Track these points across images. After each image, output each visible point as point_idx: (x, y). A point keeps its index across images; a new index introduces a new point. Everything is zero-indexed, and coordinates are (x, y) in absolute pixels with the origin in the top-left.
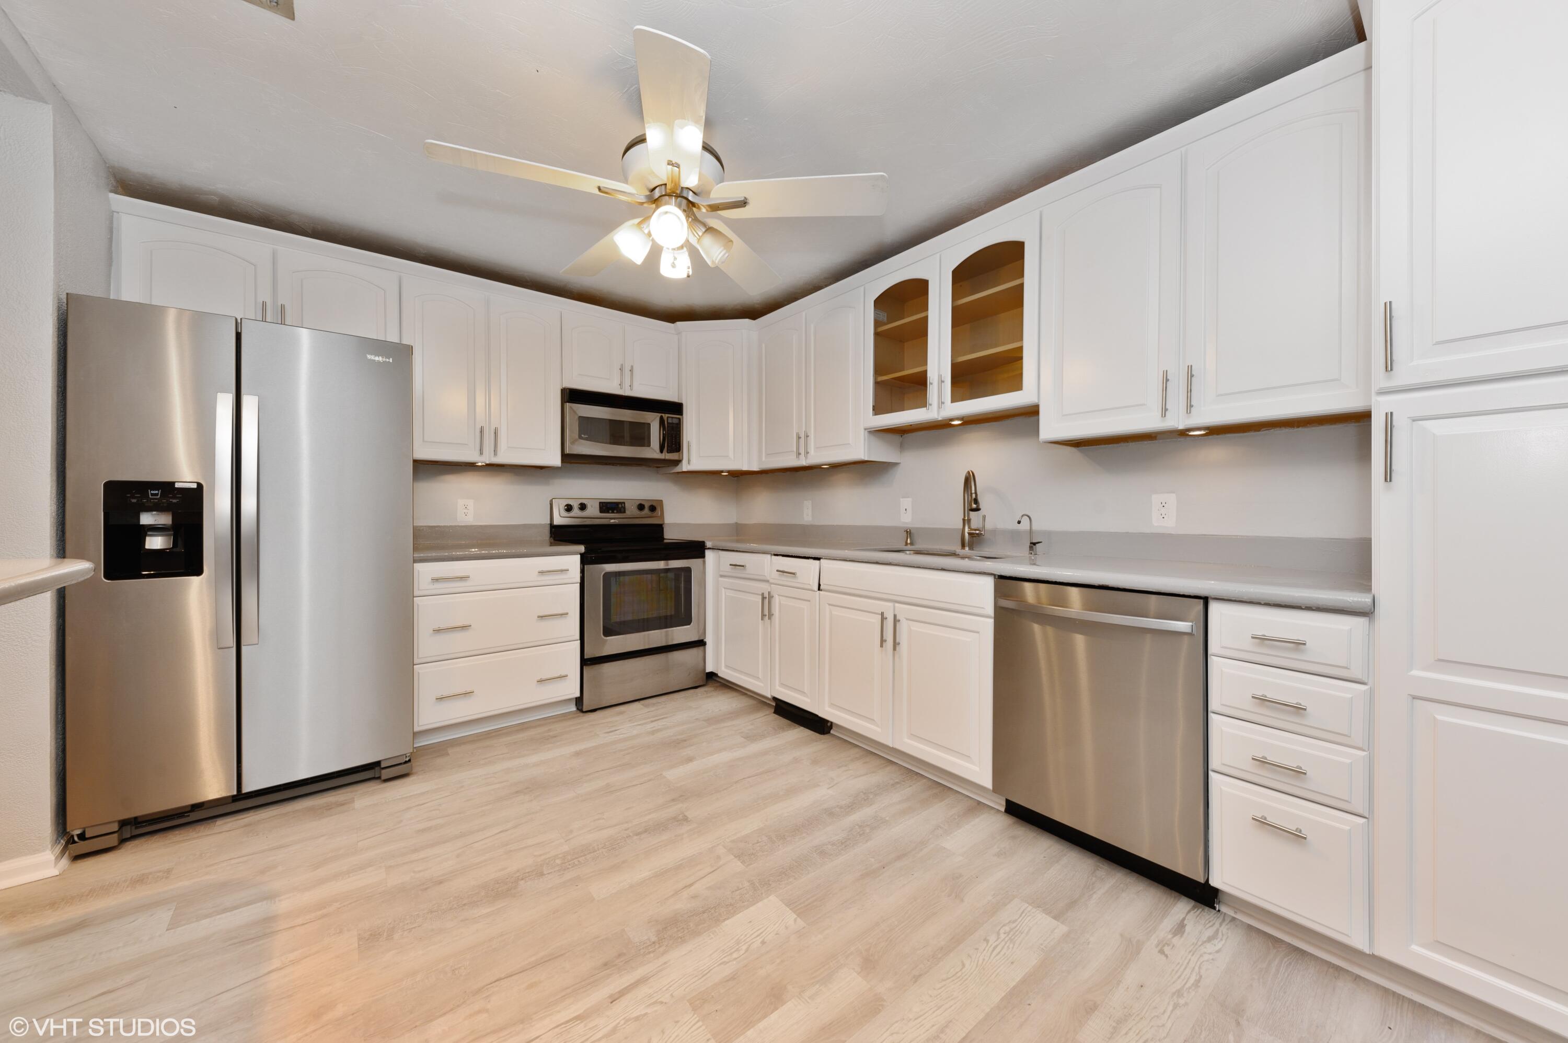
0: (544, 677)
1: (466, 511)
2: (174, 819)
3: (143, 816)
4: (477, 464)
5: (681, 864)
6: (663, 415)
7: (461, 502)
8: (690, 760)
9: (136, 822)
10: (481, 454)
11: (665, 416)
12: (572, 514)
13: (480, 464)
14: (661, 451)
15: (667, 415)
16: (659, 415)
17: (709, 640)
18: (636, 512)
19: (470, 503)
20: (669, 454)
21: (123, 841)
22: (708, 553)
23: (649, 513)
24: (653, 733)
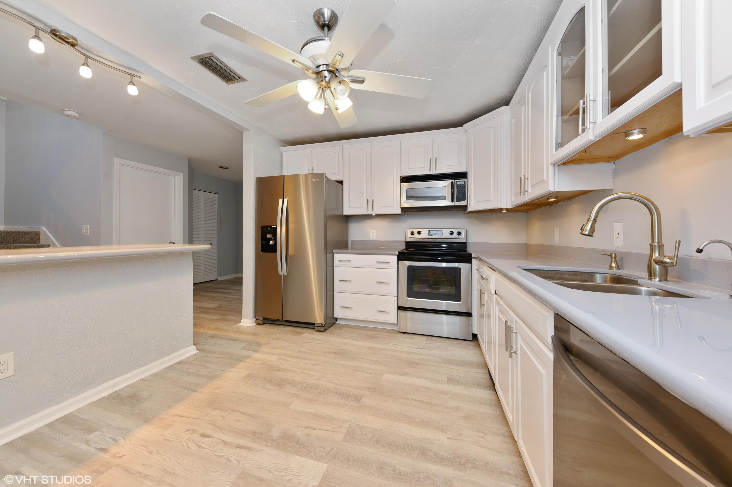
0: (380, 310)
1: (373, 234)
2: (274, 321)
3: (270, 318)
4: (373, 215)
5: (326, 417)
6: (453, 181)
7: (371, 231)
8: (404, 374)
9: (268, 319)
10: (368, 210)
11: (454, 181)
12: (414, 236)
13: (374, 215)
14: (452, 201)
15: (456, 181)
16: (451, 181)
17: (475, 313)
18: (449, 236)
19: (375, 231)
20: (457, 203)
21: (263, 324)
22: (474, 260)
23: (457, 236)
24: (410, 353)
